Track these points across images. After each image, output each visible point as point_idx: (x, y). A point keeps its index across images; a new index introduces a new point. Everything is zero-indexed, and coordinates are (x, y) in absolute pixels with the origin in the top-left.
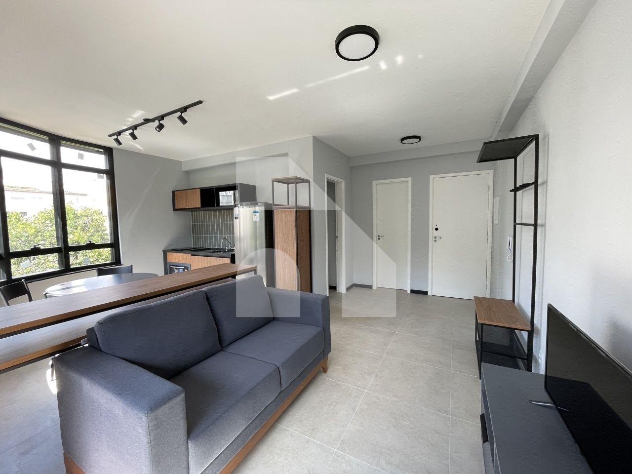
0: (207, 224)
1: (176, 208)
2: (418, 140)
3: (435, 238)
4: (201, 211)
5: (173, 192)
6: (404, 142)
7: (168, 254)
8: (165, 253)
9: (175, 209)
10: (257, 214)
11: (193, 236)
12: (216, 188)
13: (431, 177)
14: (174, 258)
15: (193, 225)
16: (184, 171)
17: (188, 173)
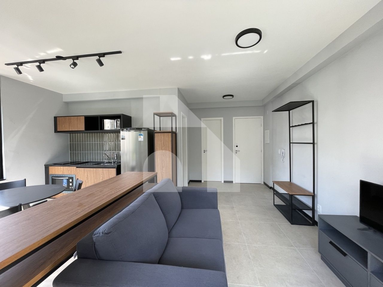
0: (85, 144)
1: (58, 130)
2: (232, 97)
3: (236, 151)
4: (85, 133)
5: (55, 118)
6: (224, 98)
7: (50, 168)
8: (47, 167)
9: (56, 131)
10: (141, 136)
11: (71, 153)
12: (100, 117)
13: (234, 118)
14: (56, 171)
15: (70, 144)
16: (64, 102)
17: (67, 104)
